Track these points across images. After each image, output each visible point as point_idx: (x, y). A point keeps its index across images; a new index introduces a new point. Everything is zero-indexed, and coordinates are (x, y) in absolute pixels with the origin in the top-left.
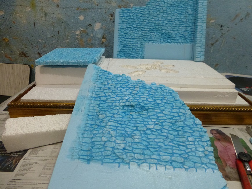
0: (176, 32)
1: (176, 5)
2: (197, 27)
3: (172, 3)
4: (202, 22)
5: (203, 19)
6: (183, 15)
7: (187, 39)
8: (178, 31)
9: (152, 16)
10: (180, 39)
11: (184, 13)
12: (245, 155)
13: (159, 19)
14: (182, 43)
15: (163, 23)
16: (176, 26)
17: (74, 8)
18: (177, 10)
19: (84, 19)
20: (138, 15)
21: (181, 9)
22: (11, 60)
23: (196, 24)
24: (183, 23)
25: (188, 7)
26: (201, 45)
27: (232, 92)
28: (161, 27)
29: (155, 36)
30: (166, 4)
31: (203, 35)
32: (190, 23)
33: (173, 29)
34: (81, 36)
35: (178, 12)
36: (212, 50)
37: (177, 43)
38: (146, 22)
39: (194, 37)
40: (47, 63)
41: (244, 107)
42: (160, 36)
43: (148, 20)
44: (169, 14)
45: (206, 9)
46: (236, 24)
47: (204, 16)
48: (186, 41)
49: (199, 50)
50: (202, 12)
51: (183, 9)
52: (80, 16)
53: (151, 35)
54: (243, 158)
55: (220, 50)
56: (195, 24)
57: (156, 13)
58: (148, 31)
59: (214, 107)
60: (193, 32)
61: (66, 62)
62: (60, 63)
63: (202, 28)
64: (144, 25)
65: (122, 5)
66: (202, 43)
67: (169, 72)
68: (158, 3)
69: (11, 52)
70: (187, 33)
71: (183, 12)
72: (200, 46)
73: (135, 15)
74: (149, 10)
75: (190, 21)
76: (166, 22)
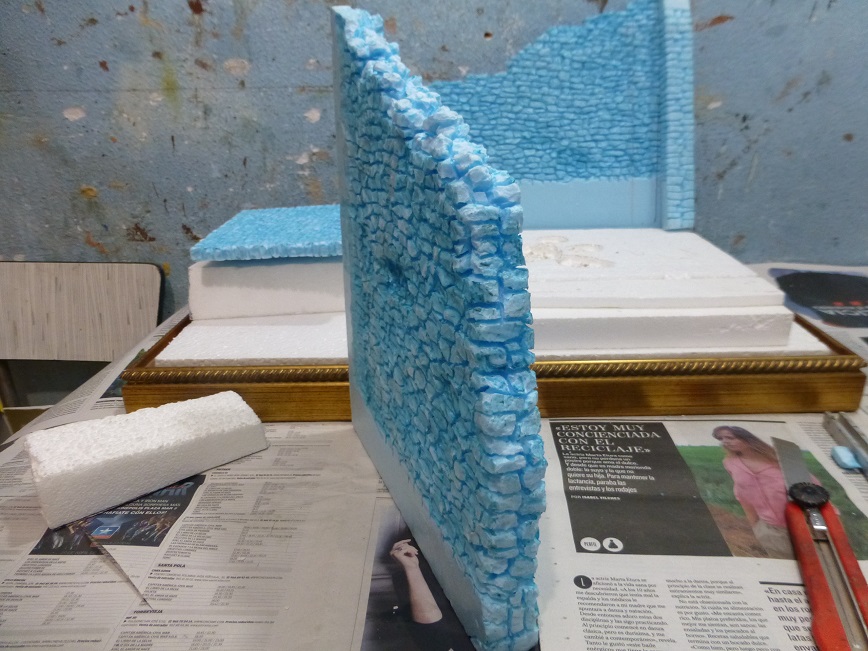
0: (603, 144)
1: (599, 64)
2: (666, 127)
3: (584, 58)
4: (680, 111)
5: (683, 102)
6: (622, 91)
7: (638, 164)
8: (608, 140)
9: (527, 101)
10: (617, 165)
11: (625, 87)
12: (810, 488)
13: (549, 108)
14: (624, 175)
15: (562, 118)
16: (602, 125)
17: (290, 90)
18: (603, 78)
19: (322, 118)
20: (483, 99)
21: (614, 73)
22: (102, 252)
23: (663, 118)
24: (624, 116)
25: (634, 67)
26: (682, 178)
27: (773, 316)
28: (557, 132)
29: (538, 160)
30: (567, 61)
31: (685, 147)
32: (645, 114)
33: (592, 135)
34: (312, 168)
35: (605, 85)
36: (721, 191)
37: (609, 176)
38: (510, 119)
39: (658, 157)
40: (224, 253)
41: (815, 357)
42: (553, 158)
43: (516, 113)
44: (579, 92)
45: (690, 72)
46: (790, 110)
47: (684, 91)
48: (637, 169)
49: (677, 196)
50: (680, 81)
51: (620, 73)
52: (309, 109)
53: (526, 157)
54: (804, 498)
55: (747, 190)
56: (659, 117)
57: (537, 91)
58: (517, 145)
59: (723, 362)
60: (655, 143)
61: (280, 249)
62: (262, 251)
63: (681, 129)
64: (504, 127)
65: (434, 73)
66: (683, 172)
67: (586, 266)
68: (543, 61)
69: (103, 228)
70: (636, 145)
71: (620, 83)
72: (680, 182)
73: (475, 100)
74: (518, 83)
75: (645, 108)
76: (572, 116)
